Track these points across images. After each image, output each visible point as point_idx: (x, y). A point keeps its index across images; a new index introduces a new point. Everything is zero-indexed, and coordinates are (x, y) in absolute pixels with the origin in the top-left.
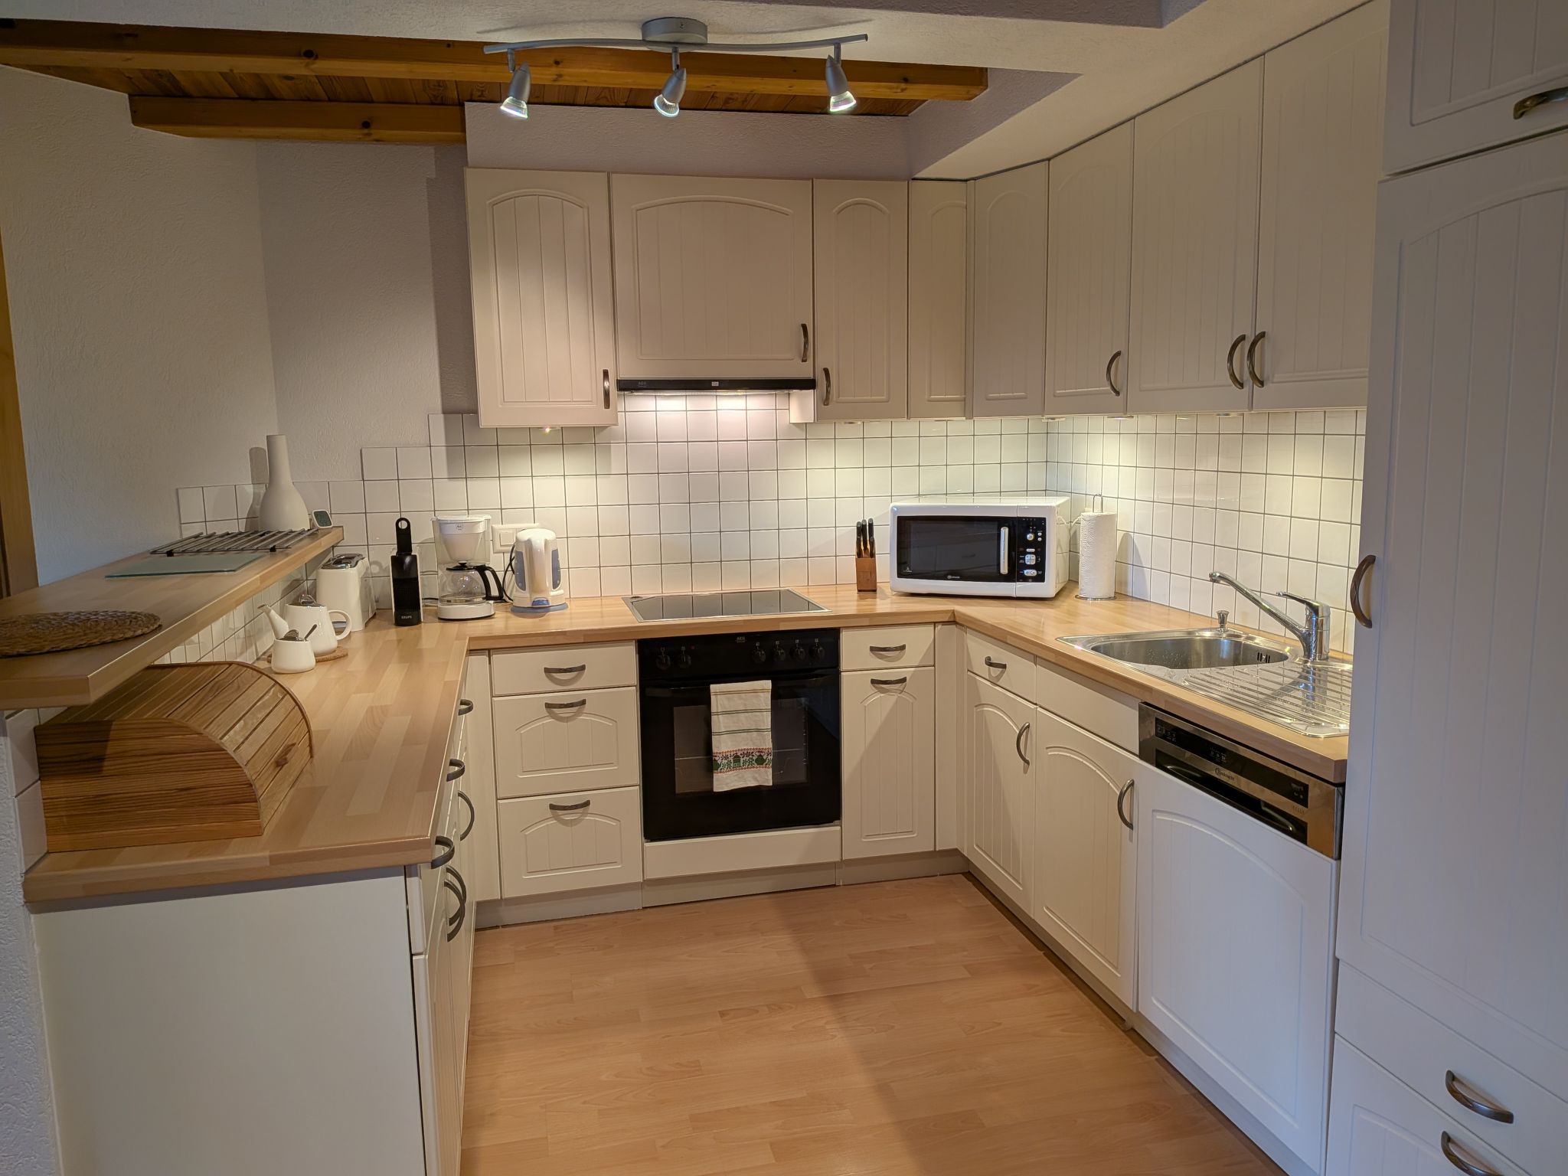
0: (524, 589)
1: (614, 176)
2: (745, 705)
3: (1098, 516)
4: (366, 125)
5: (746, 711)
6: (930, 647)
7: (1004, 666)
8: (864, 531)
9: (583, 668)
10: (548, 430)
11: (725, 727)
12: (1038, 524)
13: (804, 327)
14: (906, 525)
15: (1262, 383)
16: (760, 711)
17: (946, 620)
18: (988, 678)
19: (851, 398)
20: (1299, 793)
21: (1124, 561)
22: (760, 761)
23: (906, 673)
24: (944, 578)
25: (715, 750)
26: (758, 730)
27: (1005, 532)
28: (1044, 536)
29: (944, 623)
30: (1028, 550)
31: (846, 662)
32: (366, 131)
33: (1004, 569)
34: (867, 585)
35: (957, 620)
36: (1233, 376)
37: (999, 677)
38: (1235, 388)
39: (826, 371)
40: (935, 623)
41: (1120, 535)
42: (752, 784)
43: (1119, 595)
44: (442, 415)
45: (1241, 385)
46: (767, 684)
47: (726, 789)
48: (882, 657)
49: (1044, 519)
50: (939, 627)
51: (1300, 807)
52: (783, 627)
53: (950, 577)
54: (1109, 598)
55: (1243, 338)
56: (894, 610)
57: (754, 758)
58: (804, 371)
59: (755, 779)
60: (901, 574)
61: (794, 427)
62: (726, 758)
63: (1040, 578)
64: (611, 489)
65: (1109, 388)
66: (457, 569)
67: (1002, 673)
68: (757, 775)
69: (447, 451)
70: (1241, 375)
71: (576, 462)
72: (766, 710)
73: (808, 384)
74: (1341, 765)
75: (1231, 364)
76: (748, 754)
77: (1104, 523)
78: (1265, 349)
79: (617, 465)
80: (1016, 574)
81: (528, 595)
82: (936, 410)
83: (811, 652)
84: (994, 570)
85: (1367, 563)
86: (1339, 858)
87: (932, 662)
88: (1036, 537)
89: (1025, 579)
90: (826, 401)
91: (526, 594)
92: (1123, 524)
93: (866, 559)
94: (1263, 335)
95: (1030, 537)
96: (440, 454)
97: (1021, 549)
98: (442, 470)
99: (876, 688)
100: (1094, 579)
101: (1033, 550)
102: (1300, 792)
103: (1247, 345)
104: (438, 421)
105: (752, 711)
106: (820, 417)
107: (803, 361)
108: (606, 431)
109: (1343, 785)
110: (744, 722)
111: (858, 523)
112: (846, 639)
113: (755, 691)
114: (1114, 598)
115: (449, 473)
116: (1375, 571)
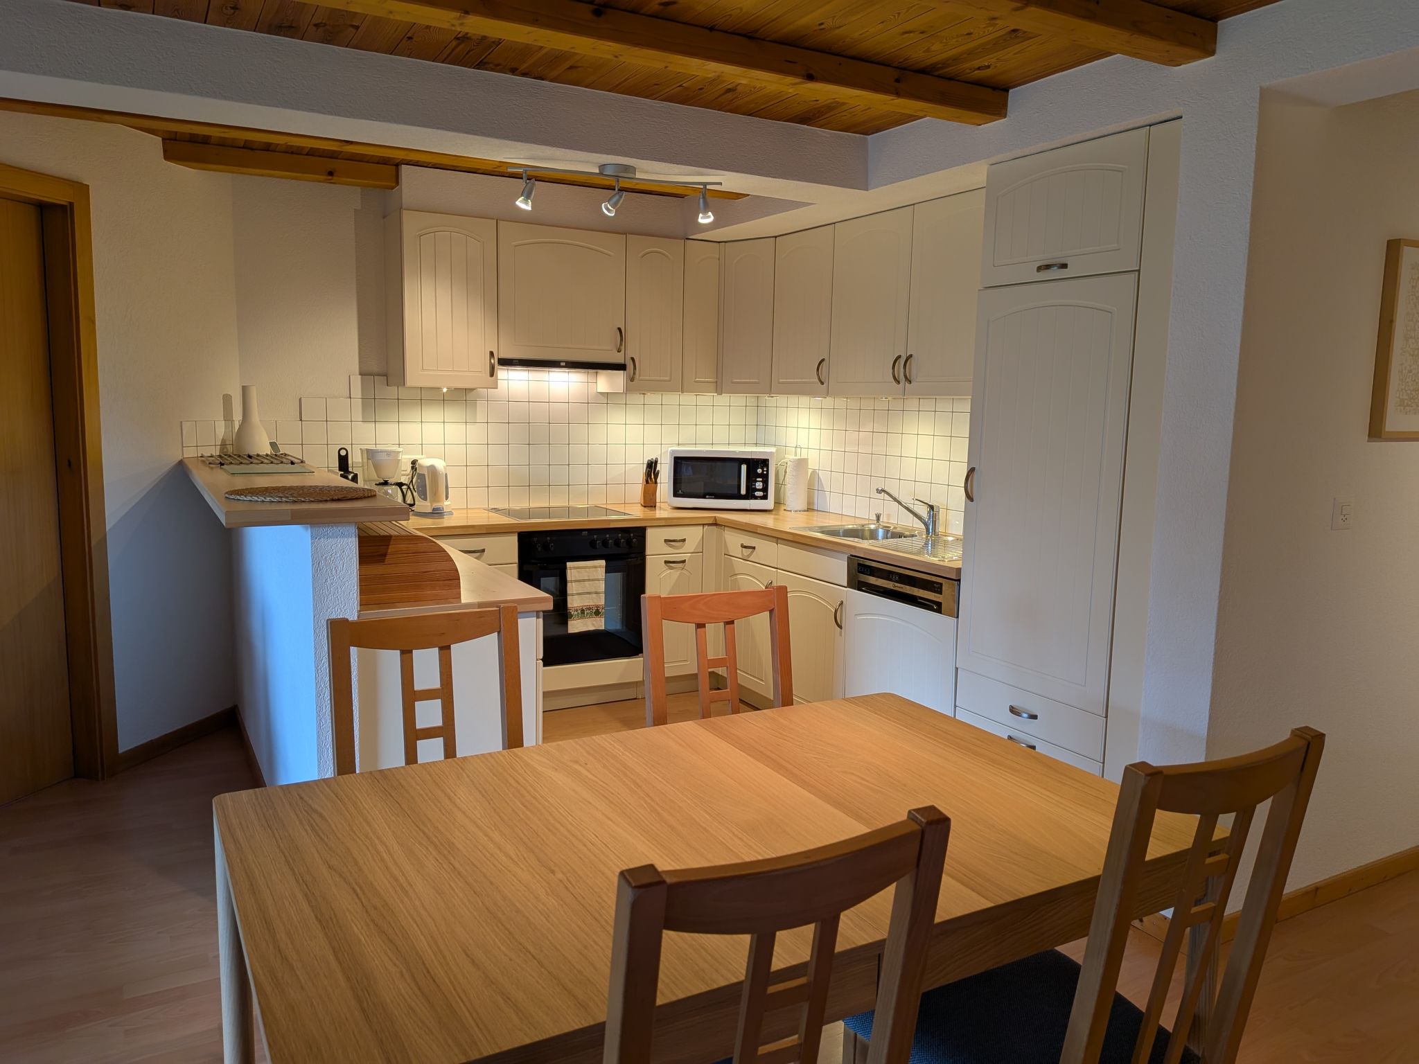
0: (426, 500)
1: (501, 223)
2: (589, 576)
3: (799, 459)
4: (331, 174)
5: (589, 580)
6: (700, 541)
7: (754, 548)
8: (652, 466)
9: (483, 551)
10: (445, 390)
11: (576, 590)
12: (765, 463)
13: (620, 329)
14: (680, 463)
15: (910, 382)
16: (598, 580)
17: (711, 522)
18: (741, 557)
19: (647, 378)
20: (936, 588)
21: (813, 486)
22: (597, 613)
23: (686, 557)
24: (704, 497)
25: (569, 605)
26: (596, 593)
27: (744, 467)
28: (767, 471)
29: (709, 525)
30: (758, 479)
31: (649, 550)
32: (330, 177)
33: (743, 491)
34: (649, 501)
35: (718, 522)
36: (894, 377)
37: (749, 555)
38: (894, 383)
39: (633, 359)
40: (703, 525)
41: (810, 471)
42: (592, 628)
43: (810, 509)
44: (360, 377)
45: (899, 382)
46: (603, 562)
47: (576, 631)
48: (671, 546)
49: (768, 460)
50: (706, 527)
51: (939, 595)
52: (612, 526)
53: (707, 497)
54: (804, 511)
55: (899, 357)
56: (670, 516)
57: (594, 611)
58: (618, 358)
59: (593, 625)
60: (676, 494)
61: (599, 395)
62: (577, 610)
63: (765, 497)
64: (475, 433)
65: (817, 380)
66: (381, 484)
67: (752, 552)
68: (594, 622)
69: (362, 401)
70: (899, 376)
71: (453, 413)
72: (602, 580)
73: (621, 367)
74: (959, 570)
75: (894, 371)
76: (589, 609)
77: (801, 463)
78: (913, 363)
79: (480, 417)
80: (750, 495)
81: (429, 504)
82: (697, 389)
83: (629, 542)
84: (736, 491)
85: (971, 471)
86: (958, 617)
87: (700, 551)
88: (763, 471)
89: (756, 498)
90: (632, 380)
91: (428, 503)
92: (812, 465)
93: (651, 485)
94: (911, 356)
95: (759, 471)
96: (357, 403)
97: (754, 479)
98: (358, 414)
99: (668, 566)
100: (795, 498)
101: (761, 479)
102: (938, 588)
103: (902, 361)
104: (357, 381)
105: (593, 580)
106: (628, 390)
107: (618, 352)
108: (475, 391)
109: (959, 580)
110: (588, 587)
111: (649, 460)
112: (651, 534)
113: (595, 567)
114: (808, 511)
115: (363, 417)
116: (975, 475)
